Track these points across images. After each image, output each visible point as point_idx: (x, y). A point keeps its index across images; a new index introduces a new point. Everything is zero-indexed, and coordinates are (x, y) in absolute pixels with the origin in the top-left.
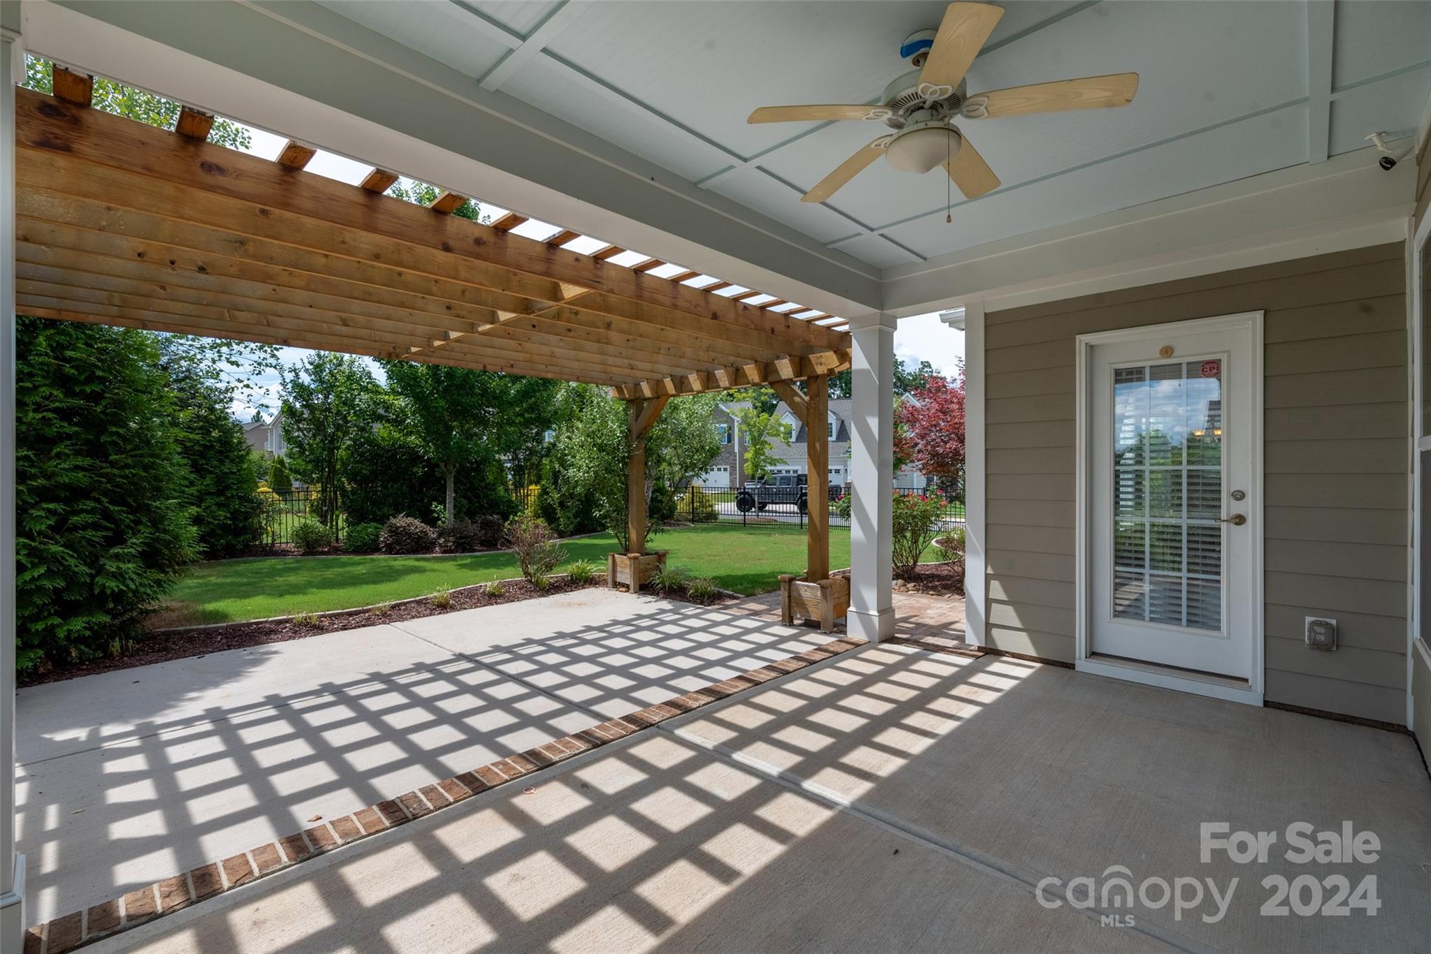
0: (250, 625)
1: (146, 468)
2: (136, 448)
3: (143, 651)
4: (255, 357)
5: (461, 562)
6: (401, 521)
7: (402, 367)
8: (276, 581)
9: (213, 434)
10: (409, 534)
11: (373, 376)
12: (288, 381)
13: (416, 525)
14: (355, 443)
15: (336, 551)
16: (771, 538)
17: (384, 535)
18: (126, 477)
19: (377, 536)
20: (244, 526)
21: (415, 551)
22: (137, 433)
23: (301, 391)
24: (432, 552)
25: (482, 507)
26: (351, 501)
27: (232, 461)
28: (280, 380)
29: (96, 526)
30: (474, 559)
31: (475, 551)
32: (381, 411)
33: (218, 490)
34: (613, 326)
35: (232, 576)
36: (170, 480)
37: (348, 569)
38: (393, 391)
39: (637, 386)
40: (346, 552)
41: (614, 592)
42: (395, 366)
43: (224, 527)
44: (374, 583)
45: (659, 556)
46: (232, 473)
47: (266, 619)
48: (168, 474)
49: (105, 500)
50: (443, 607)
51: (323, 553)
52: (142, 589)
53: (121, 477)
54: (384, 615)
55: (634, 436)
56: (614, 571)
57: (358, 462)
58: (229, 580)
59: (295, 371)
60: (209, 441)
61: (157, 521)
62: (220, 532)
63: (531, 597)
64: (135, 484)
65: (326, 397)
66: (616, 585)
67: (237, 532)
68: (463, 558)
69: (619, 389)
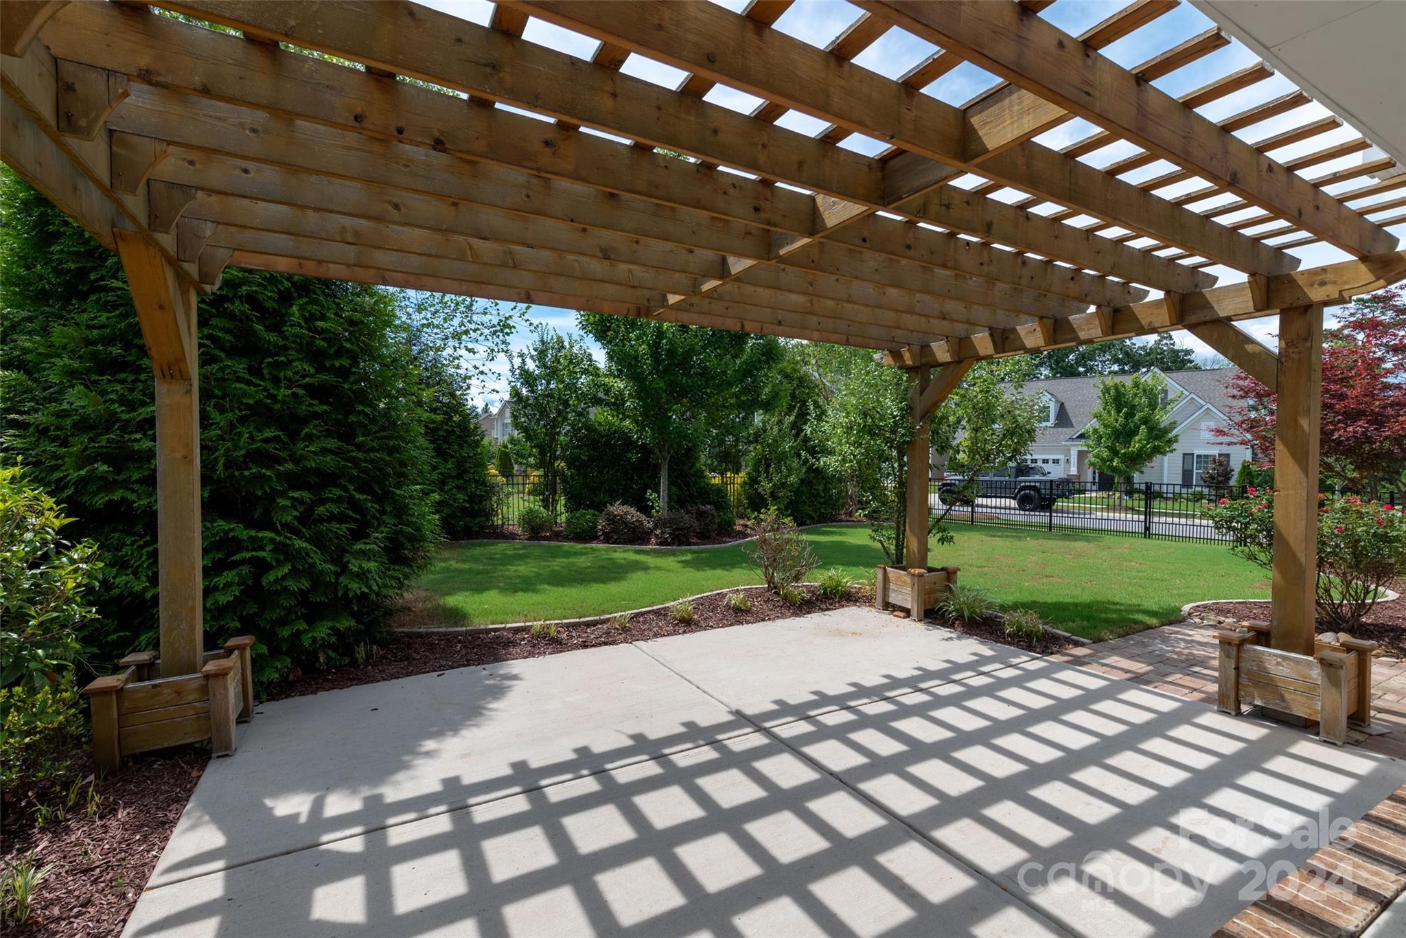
0: (489, 631)
1: (390, 453)
2: (383, 429)
3: (386, 658)
4: (490, 344)
5: (684, 558)
6: (618, 509)
7: (624, 346)
8: (508, 570)
9: (455, 419)
10: (626, 524)
11: (594, 358)
12: (516, 367)
13: (632, 513)
14: (573, 428)
15: (557, 536)
16: (1022, 544)
17: (601, 524)
18: (372, 461)
19: (595, 523)
20: (479, 509)
21: (631, 541)
22: (386, 413)
23: (527, 378)
24: (648, 543)
25: (691, 496)
26: (571, 487)
27: (470, 445)
28: (509, 367)
29: (341, 519)
30: (695, 555)
31: (690, 544)
32: (601, 395)
33: (458, 474)
34: (995, 228)
35: (468, 561)
36: (413, 465)
37: (572, 560)
38: (612, 374)
39: (925, 348)
40: (567, 539)
41: (886, 617)
42: (616, 345)
43: (463, 509)
44: (603, 581)
45: (948, 573)
46: (469, 457)
47: (503, 626)
48: (411, 458)
49: (351, 487)
50: (687, 624)
51: (546, 538)
52: (384, 591)
53: (366, 461)
54: (625, 629)
55: (918, 416)
56: (886, 589)
57: (578, 447)
58: (466, 566)
59: (521, 355)
60: (451, 426)
61: (401, 511)
62: (459, 514)
63: (783, 616)
64: (381, 470)
65: (548, 383)
66: (888, 607)
67: (473, 514)
68: (683, 553)
69: (896, 355)
